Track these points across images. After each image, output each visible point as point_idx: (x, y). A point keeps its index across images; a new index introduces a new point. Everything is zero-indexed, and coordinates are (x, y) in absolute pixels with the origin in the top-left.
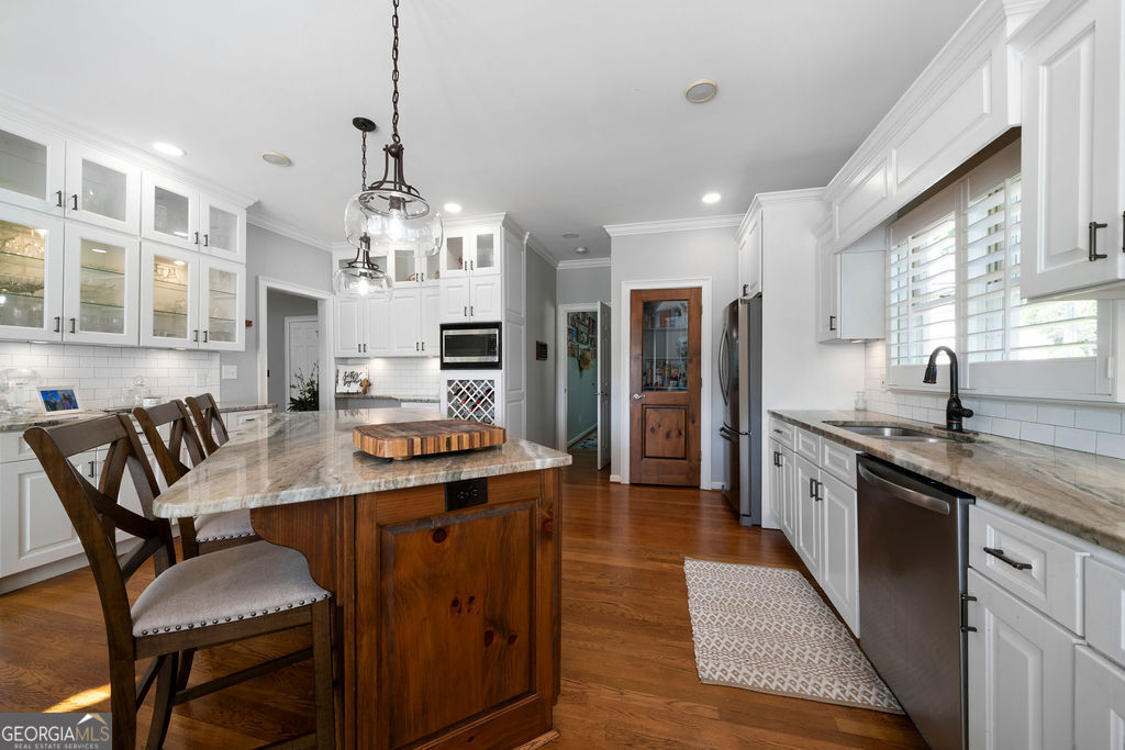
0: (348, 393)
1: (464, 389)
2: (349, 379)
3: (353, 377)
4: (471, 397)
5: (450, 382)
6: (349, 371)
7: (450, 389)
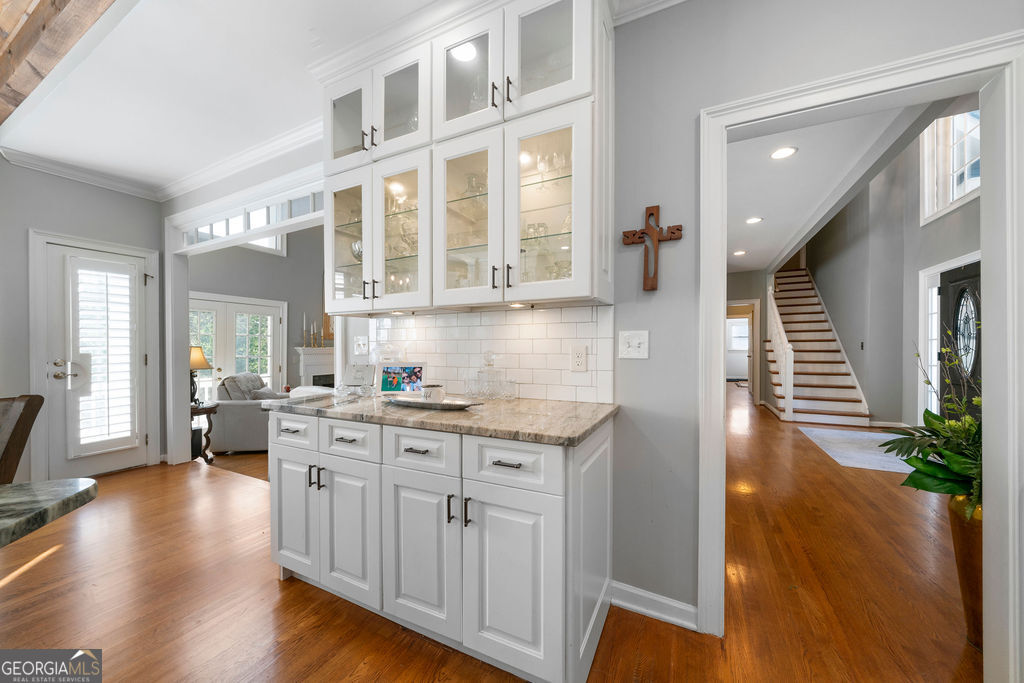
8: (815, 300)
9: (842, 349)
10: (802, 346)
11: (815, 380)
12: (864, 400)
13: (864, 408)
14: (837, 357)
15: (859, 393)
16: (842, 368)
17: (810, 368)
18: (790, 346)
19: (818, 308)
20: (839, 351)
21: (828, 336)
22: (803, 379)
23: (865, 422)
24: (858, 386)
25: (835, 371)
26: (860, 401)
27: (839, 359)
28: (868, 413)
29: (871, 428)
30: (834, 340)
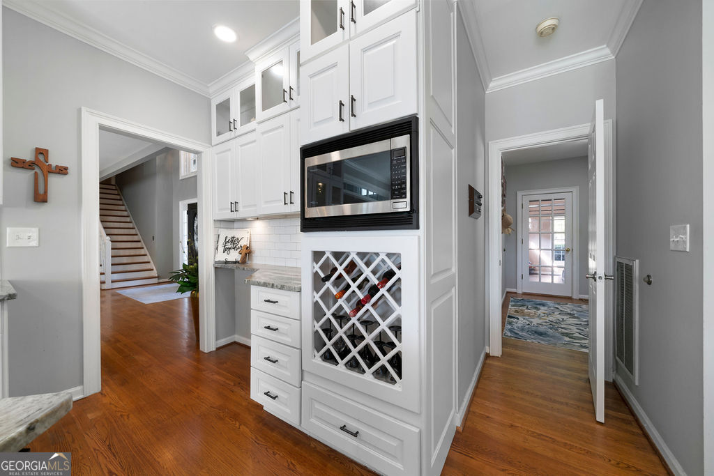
0: (227, 262)
1: (341, 270)
2: (229, 245)
3: (232, 243)
4: (354, 286)
5: (317, 255)
6: (230, 237)
7: (317, 268)
8: (123, 208)
9: (142, 240)
10: (116, 238)
11: (125, 260)
12: (155, 269)
13: (155, 273)
14: (138, 245)
15: (152, 266)
16: (142, 252)
17: (122, 252)
18: (108, 238)
19: (125, 213)
20: (139, 241)
21: (133, 232)
22: (117, 260)
23: (155, 281)
24: (152, 262)
25: (138, 254)
26: (153, 270)
27: (139, 246)
28: (157, 275)
29: (159, 284)
30: (137, 235)
